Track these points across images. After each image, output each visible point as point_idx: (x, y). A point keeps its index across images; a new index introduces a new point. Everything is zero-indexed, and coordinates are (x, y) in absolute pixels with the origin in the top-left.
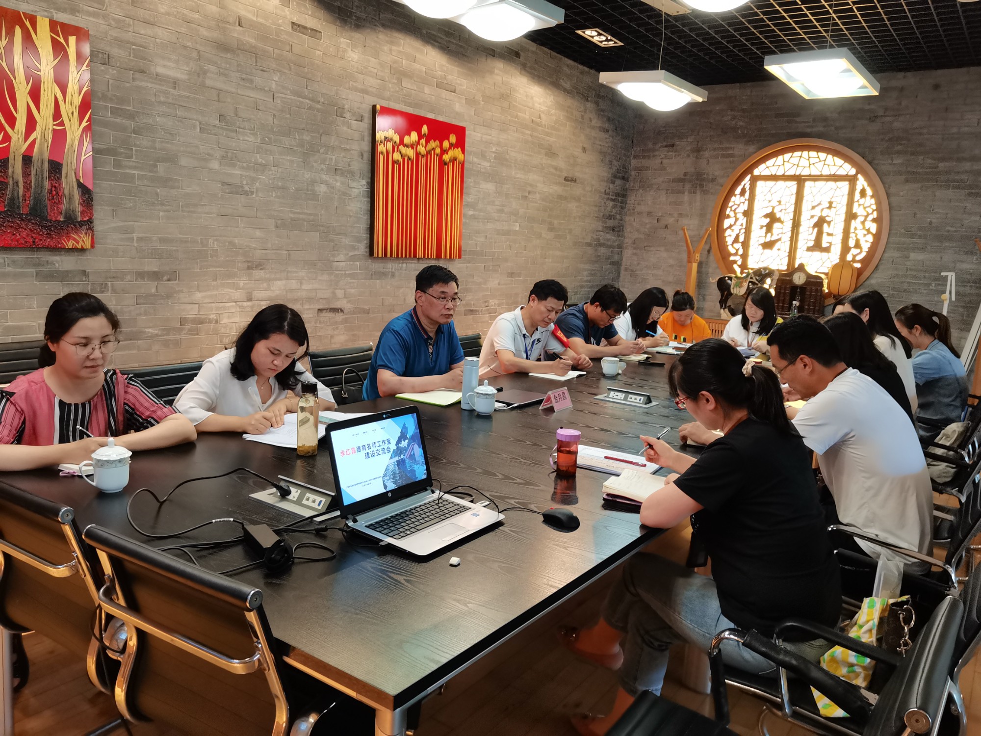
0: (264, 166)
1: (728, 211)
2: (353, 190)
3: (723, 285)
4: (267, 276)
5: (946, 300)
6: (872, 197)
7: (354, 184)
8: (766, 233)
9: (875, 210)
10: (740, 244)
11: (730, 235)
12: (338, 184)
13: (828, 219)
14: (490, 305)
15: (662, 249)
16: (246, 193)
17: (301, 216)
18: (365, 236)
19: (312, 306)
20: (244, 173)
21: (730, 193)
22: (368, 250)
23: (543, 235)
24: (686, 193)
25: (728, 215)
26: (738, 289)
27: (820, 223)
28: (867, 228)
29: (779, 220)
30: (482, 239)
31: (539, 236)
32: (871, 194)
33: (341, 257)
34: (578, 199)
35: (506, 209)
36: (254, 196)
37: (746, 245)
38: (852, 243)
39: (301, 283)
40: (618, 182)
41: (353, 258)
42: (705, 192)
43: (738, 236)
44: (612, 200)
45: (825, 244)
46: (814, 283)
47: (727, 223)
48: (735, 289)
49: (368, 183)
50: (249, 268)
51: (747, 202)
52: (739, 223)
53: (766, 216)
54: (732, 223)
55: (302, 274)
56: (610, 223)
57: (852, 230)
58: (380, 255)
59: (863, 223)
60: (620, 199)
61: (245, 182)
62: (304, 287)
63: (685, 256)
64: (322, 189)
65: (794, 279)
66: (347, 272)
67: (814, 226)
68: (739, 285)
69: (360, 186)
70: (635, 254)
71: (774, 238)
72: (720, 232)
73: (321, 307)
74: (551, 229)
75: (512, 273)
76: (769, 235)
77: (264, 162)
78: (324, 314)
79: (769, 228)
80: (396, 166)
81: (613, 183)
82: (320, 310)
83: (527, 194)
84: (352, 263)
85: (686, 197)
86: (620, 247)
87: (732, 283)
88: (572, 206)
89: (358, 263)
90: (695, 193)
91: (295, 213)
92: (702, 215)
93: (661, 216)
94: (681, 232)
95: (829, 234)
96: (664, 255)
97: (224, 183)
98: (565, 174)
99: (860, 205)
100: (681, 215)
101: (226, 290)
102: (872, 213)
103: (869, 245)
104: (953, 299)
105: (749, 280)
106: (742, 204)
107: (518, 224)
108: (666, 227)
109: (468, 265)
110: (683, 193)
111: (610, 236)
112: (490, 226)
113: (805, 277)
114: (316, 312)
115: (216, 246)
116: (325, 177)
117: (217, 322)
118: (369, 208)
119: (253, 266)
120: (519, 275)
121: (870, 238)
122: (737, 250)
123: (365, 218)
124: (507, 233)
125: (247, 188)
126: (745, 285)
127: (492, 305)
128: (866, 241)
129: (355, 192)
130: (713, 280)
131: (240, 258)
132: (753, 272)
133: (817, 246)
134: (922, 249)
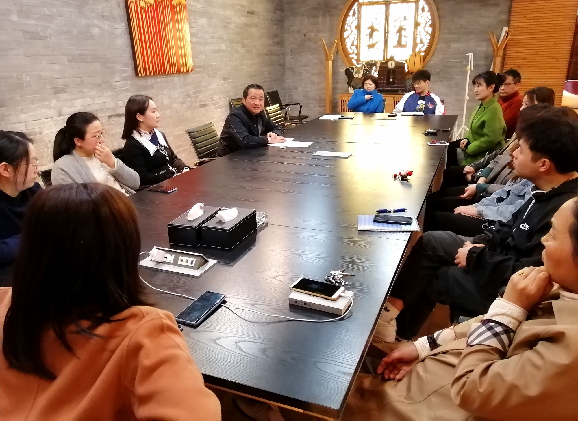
0: (51, 17)
1: (346, 27)
2: (118, 30)
3: (349, 73)
4: (70, 97)
5: (469, 70)
6: (428, 11)
7: (117, 26)
8: (370, 38)
9: (430, 19)
10: (355, 47)
11: (349, 42)
12: (106, 27)
13: (404, 27)
14: (214, 100)
15: (309, 53)
16: (41, 38)
17: (85, 52)
18: (131, 62)
19: (104, 115)
20: (37, 23)
21: (347, 15)
22: (134, 72)
23: (240, 51)
24: (320, 17)
25: (346, 29)
26: (358, 74)
27: (400, 30)
28: (426, 31)
29: (376, 30)
30: (204, 57)
31: (237, 51)
32: (428, 10)
33: (117, 79)
34: (256, 25)
35: (216, 36)
36: (48, 39)
37: (358, 47)
38: (418, 41)
39: (94, 100)
40: (278, 12)
41: (125, 79)
42: (331, 15)
43: (353, 42)
44: (276, 25)
45: (403, 43)
46: (400, 66)
47: (346, 34)
48: (356, 75)
49: (126, 24)
50: (56, 93)
51: (357, 20)
52: (353, 34)
53: (369, 28)
54: (349, 34)
55: (93, 93)
56: (277, 39)
57: (418, 33)
58: (143, 75)
59: (424, 28)
60: (280, 23)
61: (39, 30)
62: (96, 102)
63: (323, 57)
64: (96, 31)
65: (388, 65)
66: (123, 89)
67: (397, 32)
68: (358, 72)
69: (121, 27)
70: (293, 58)
71: (374, 42)
72: (342, 40)
73: (110, 114)
74: (244, 46)
75: (225, 77)
76: (371, 39)
77: (50, 13)
78: (112, 119)
79: (371, 35)
80: (143, 11)
81: (275, 13)
82: (109, 117)
83: (227, 25)
84: (125, 82)
85: (320, 19)
86: (283, 54)
87: (354, 71)
88: (254, 30)
89: (129, 82)
90: (325, 16)
91: (80, 50)
92: (331, 30)
93: (307, 33)
94: (319, 42)
95: (405, 37)
96: (311, 57)
97: (24, 32)
98: (247, 10)
99: (422, 17)
100: (318, 31)
101: (43, 110)
102: (429, 21)
103: (428, 41)
104: (472, 69)
105: (363, 68)
106: (354, 22)
107: (224, 45)
108: (310, 39)
109: (198, 75)
110: (318, 17)
111: (277, 48)
112: (207, 48)
113: (395, 64)
114: (107, 118)
115: (28, 79)
116: (96, 22)
117: (40, 133)
118: (130, 42)
119: (58, 91)
120: (229, 78)
121: (428, 37)
122: (353, 51)
123: (129, 50)
124: (218, 51)
125: (42, 34)
126: (362, 72)
127: (215, 100)
128: (427, 39)
129: (119, 32)
130: (343, 70)
131: (48, 86)
132: (366, 64)
133: (399, 44)
134: (457, 41)
